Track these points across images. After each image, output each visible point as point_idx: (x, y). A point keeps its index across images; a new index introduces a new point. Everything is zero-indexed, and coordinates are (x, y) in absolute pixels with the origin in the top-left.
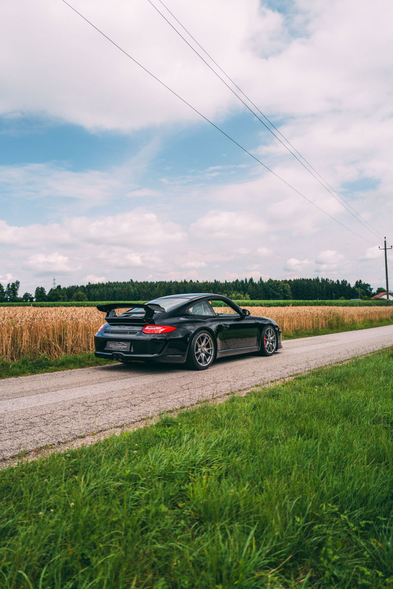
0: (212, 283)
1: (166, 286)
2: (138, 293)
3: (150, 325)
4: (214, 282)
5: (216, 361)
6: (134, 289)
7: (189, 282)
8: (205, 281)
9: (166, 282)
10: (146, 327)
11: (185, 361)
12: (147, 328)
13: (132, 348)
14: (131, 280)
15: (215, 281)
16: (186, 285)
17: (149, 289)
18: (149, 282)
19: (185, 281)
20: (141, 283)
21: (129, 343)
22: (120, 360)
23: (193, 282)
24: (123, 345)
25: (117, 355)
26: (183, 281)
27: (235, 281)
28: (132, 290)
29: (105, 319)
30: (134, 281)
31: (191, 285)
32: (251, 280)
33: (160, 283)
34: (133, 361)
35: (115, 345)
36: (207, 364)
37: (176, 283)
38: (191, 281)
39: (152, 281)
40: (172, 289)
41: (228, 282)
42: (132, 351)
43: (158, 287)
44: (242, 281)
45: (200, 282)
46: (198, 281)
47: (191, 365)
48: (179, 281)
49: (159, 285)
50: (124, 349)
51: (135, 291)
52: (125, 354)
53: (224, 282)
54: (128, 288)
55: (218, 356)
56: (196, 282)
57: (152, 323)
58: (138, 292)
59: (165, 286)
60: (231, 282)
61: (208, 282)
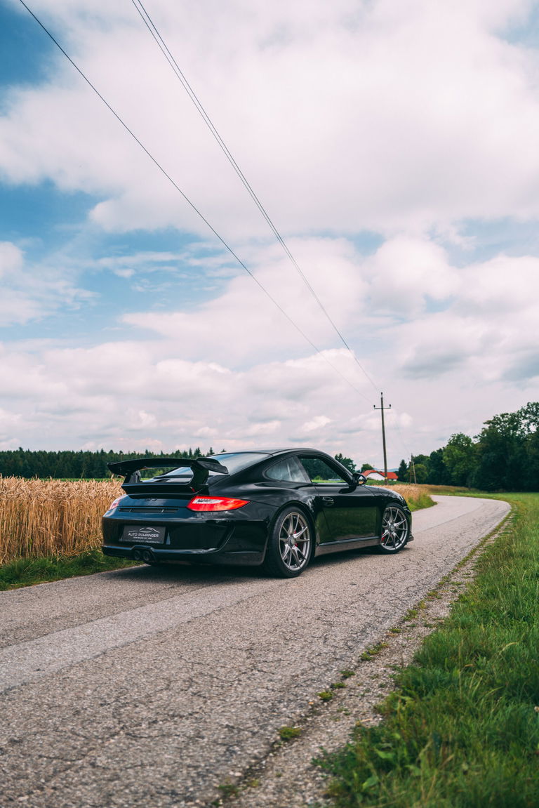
0: (142, 455)
1: (74, 457)
2: (29, 468)
3: (200, 497)
4: (144, 453)
5: (316, 561)
6: (23, 461)
7: (108, 452)
8: (132, 452)
9: (73, 452)
10: (193, 500)
11: (262, 561)
12: (196, 502)
13: (169, 538)
14: (20, 448)
15: (147, 451)
16: (103, 457)
17: (48, 462)
18: (48, 451)
19: (102, 451)
20: (35, 452)
21: (164, 529)
22: (148, 559)
23: (115, 452)
24: (153, 532)
25: (142, 550)
26: (100, 452)
27: (175, 452)
28: (21, 464)
29: (123, 487)
30: (25, 450)
31: (112, 458)
32: (198, 451)
33: (65, 453)
34: (169, 562)
35: (138, 533)
36: (299, 568)
37: (89, 454)
38: (111, 451)
39: (53, 451)
40: (82, 462)
41: (165, 453)
42: (168, 542)
43: (61, 460)
44: (185, 453)
45: (124, 453)
46: (121, 452)
47: (273, 569)
48: (94, 452)
49: (62, 456)
50: (154, 539)
51: (25, 465)
52: (155, 548)
53: (160, 454)
54: (15, 461)
55: (318, 552)
56: (119, 453)
57: (205, 493)
58: (30, 466)
59: (71, 458)
60: (170, 453)
61: (137, 453)
